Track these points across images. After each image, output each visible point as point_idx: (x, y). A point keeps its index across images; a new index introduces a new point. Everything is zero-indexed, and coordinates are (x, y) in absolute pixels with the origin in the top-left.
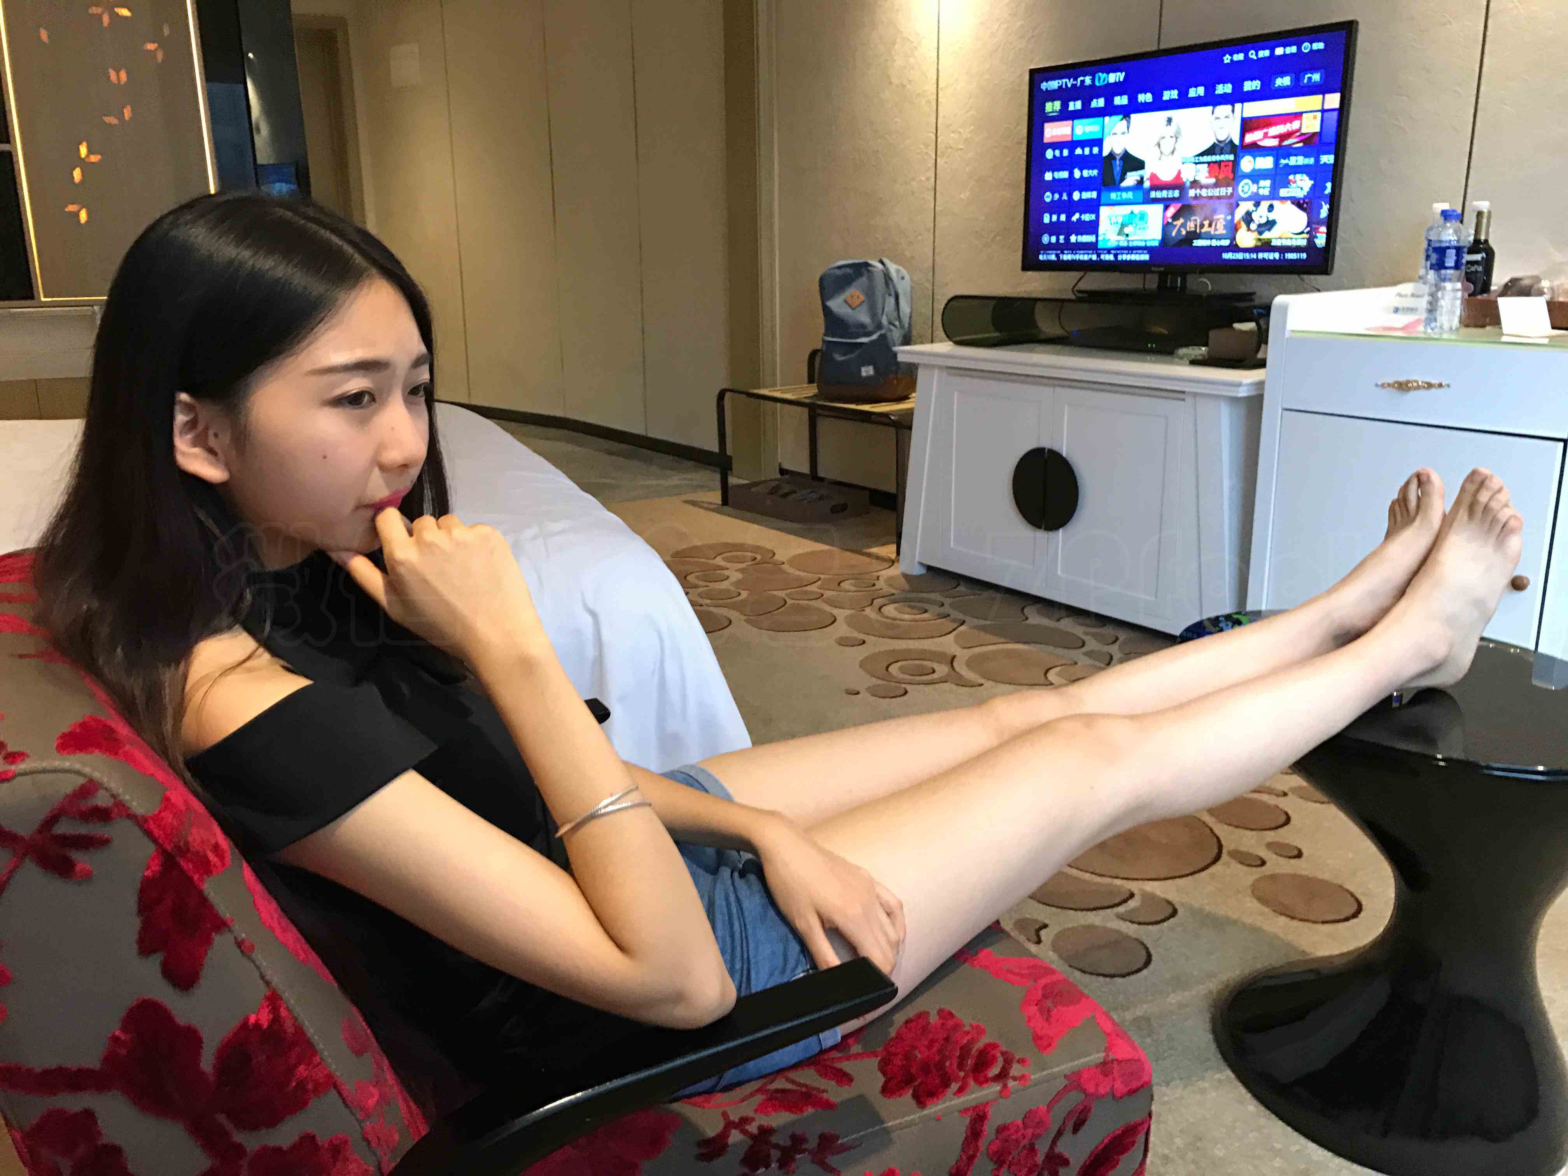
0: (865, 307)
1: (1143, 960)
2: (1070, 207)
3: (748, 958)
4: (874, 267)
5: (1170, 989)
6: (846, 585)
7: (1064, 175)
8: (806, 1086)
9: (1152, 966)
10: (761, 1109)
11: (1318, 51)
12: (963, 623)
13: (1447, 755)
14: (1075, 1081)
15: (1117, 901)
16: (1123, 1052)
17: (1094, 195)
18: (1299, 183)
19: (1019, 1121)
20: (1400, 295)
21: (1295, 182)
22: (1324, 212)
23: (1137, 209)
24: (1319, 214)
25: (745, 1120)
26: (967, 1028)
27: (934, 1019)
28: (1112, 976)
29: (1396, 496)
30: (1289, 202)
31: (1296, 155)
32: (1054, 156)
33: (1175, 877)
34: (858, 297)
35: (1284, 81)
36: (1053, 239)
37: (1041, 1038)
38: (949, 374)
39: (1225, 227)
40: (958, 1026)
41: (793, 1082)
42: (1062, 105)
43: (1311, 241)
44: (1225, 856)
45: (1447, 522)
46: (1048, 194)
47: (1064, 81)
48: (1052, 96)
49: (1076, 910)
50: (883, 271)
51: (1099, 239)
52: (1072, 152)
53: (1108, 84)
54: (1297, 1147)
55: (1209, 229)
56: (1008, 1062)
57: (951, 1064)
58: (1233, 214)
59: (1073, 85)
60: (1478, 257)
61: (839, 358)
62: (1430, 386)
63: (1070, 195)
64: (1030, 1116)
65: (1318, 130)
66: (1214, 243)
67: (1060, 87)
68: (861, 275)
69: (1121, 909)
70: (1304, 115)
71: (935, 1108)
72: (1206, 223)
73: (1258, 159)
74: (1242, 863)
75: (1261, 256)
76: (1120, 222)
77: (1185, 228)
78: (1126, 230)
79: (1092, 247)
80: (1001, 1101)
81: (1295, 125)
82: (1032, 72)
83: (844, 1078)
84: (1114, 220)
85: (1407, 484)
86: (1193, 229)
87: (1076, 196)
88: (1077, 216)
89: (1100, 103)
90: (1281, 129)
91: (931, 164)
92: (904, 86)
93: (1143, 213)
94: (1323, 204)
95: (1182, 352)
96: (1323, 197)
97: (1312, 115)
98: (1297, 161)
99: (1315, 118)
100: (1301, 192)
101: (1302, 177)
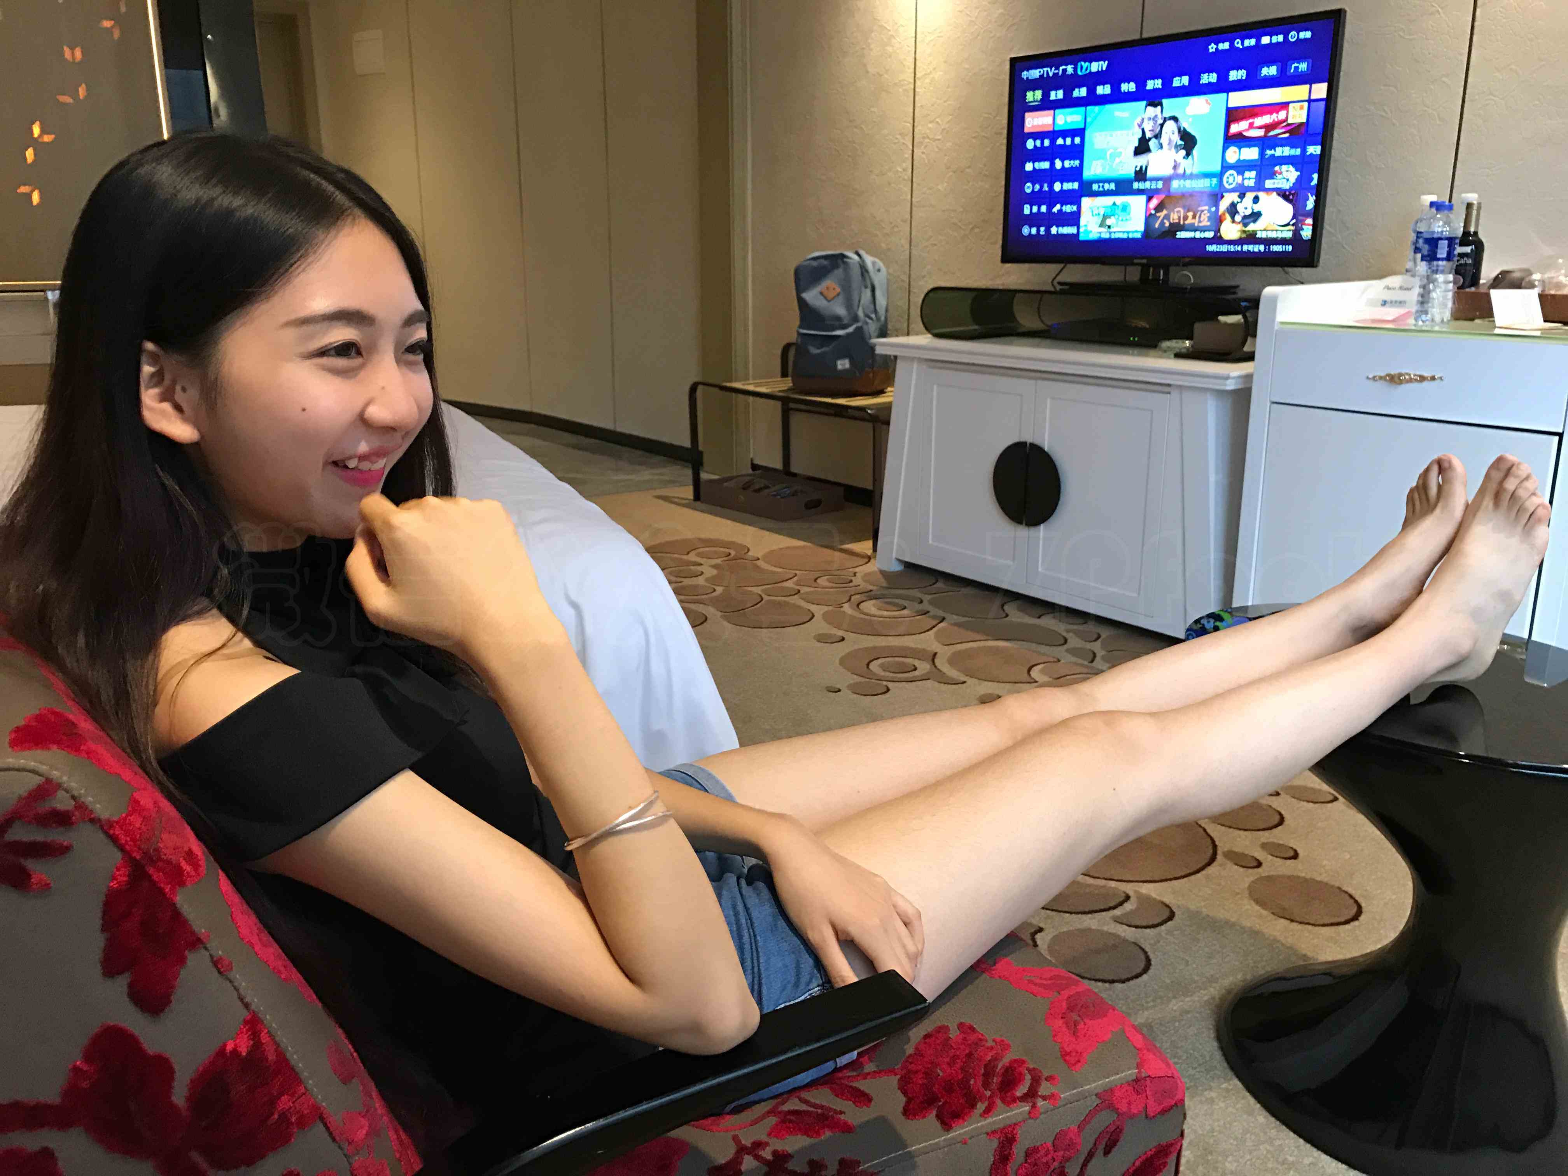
0: (840, 300)
1: (1142, 965)
2: (1052, 198)
3: (759, 970)
4: (850, 258)
5: (1170, 995)
6: (823, 581)
7: (1045, 165)
8: (822, 1107)
9: (1151, 972)
10: (775, 1132)
11: (1306, 40)
12: (943, 619)
13: (1470, 752)
14: (1107, 1099)
15: (1112, 904)
16: (1155, 1068)
17: (1075, 186)
18: (1285, 174)
19: (1050, 1141)
20: (1388, 288)
21: (1281, 173)
22: (1310, 204)
23: (1120, 200)
24: (1305, 205)
25: (758, 1145)
26: (990, 1043)
27: (954, 1033)
28: (1112, 982)
29: (1415, 484)
30: (1275, 193)
31: (1282, 146)
32: (1035, 146)
33: (1170, 880)
34: (834, 289)
35: (1271, 71)
36: (1034, 231)
37: (1069, 1054)
38: (930, 367)
39: (1209, 219)
40: (981, 1040)
41: (806, 1102)
42: (1043, 95)
43: (1297, 233)
44: (1219, 857)
45: (1471, 511)
46: (1029, 184)
47: (1045, 69)
48: (1034, 85)
49: (1071, 913)
50: (859, 262)
51: (1081, 230)
52: (1053, 142)
53: (1091, 73)
54: (1311, 1159)
55: (1193, 221)
56: (1036, 1081)
57: (975, 1082)
58: (1217, 205)
59: (1054, 74)
60: (1467, 249)
61: (814, 351)
62: (1422, 379)
63: (1051, 186)
64: (1059, 1137)
65: (1304, 119)
66: (1198, 235)
67: (1041, 76)
68: (837, 267)
69: (1117, 912)
70: (1291, 105)
71: (960, 1131)
72: (1190, 214)
73: (1243, 150)
74: (1237, 864)
75: (1245, 248)
76: (1102, 213)
77: (1169, 220)
78: (1108, 222)
79: (1073, 239)
80: (1031, 1121)
81: (1282, 115)
82: (1014, 61)
83: (862, 1098)
84: (1095, 212)
85: (1427, 471)
86: (1177, 221)
87: (1057, 187)
88: (1058, 207)
89: (1082, 92)
90: (1266, 119)
91: (908, 155)
92: (881, 76)
93: (1125, 204)
94: (1309, 196)
95: (1165, 344)
96: (1309, 189)
97: (1299, 105)
98: (1283, 152)
99: (1301, 108)
100: (1287, 183)
101: (1288, 167)
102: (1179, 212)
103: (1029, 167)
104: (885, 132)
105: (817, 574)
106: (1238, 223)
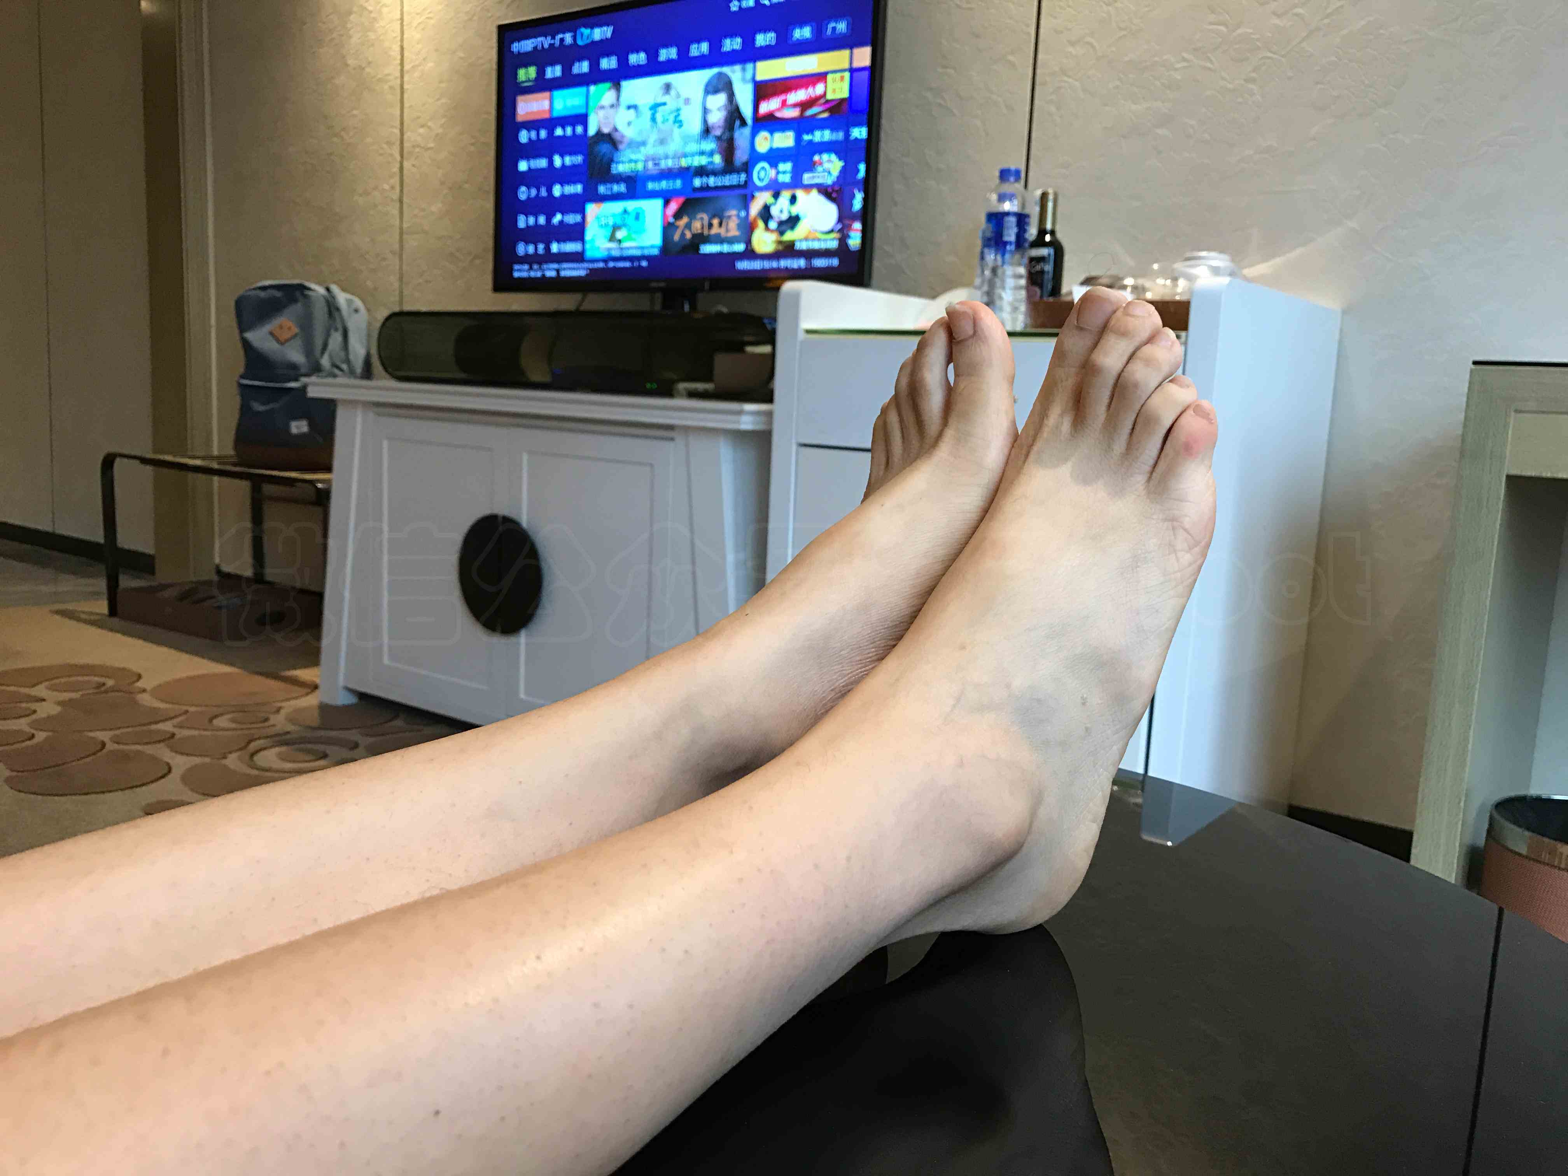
0: (298, 342)
2: (550, 206)
4: (309, 289)
6: (222, 722)
7: (543, 163)
17: (578, 188)
18: (826, 165)
22: (858, 203)
23: (631, 205)
24: (851, 205)
30: (814, 192)
31: (821, 129)
32: (530, 139)
34: (289, 328)
35: (803, 33)
36: (531, 249)
39: (739, 226)
42: (537, 72)
43: (843, 240)
46: (523, 189)
47: (540, 39)
48: (525, 60)
51: (587, 246)
52: (551, 132)
53: (593, 43)
55: (719, 230)
58: (747, 208)
59: (551, 45)
60: (1044, 252)
61: (258, 407)
63: (550, 190)
65: (845, 94)
66: (725, 248)
67: (535, 48)
68: (295, 301)
70: (829, 76)
72: (715, 222)
73: (778, 136)
75: (783, 263)
76: (611, 223)
77: (690, 229)
79: (578, 257)
81: (819, 89)
82: (503, 30)
84: (603, 223)
86: (699, 231)
87: (557, 191)
88: (558, 218)
89: (584, 67)
90: (800, 95)
91: (396, 169)
92: (363, 69)
93: (639, 211)
94: (856, 192)
95: (682, 386)
96: (856, 183)
97: (838, 75)
98: (822, 136)
99: (842, 78)
100: (829, 177)
101: (830, 156)
102: (702, 219)
103: (523, 166)
104: (369, 140)
105: (216, 711)
106: (772, 231)
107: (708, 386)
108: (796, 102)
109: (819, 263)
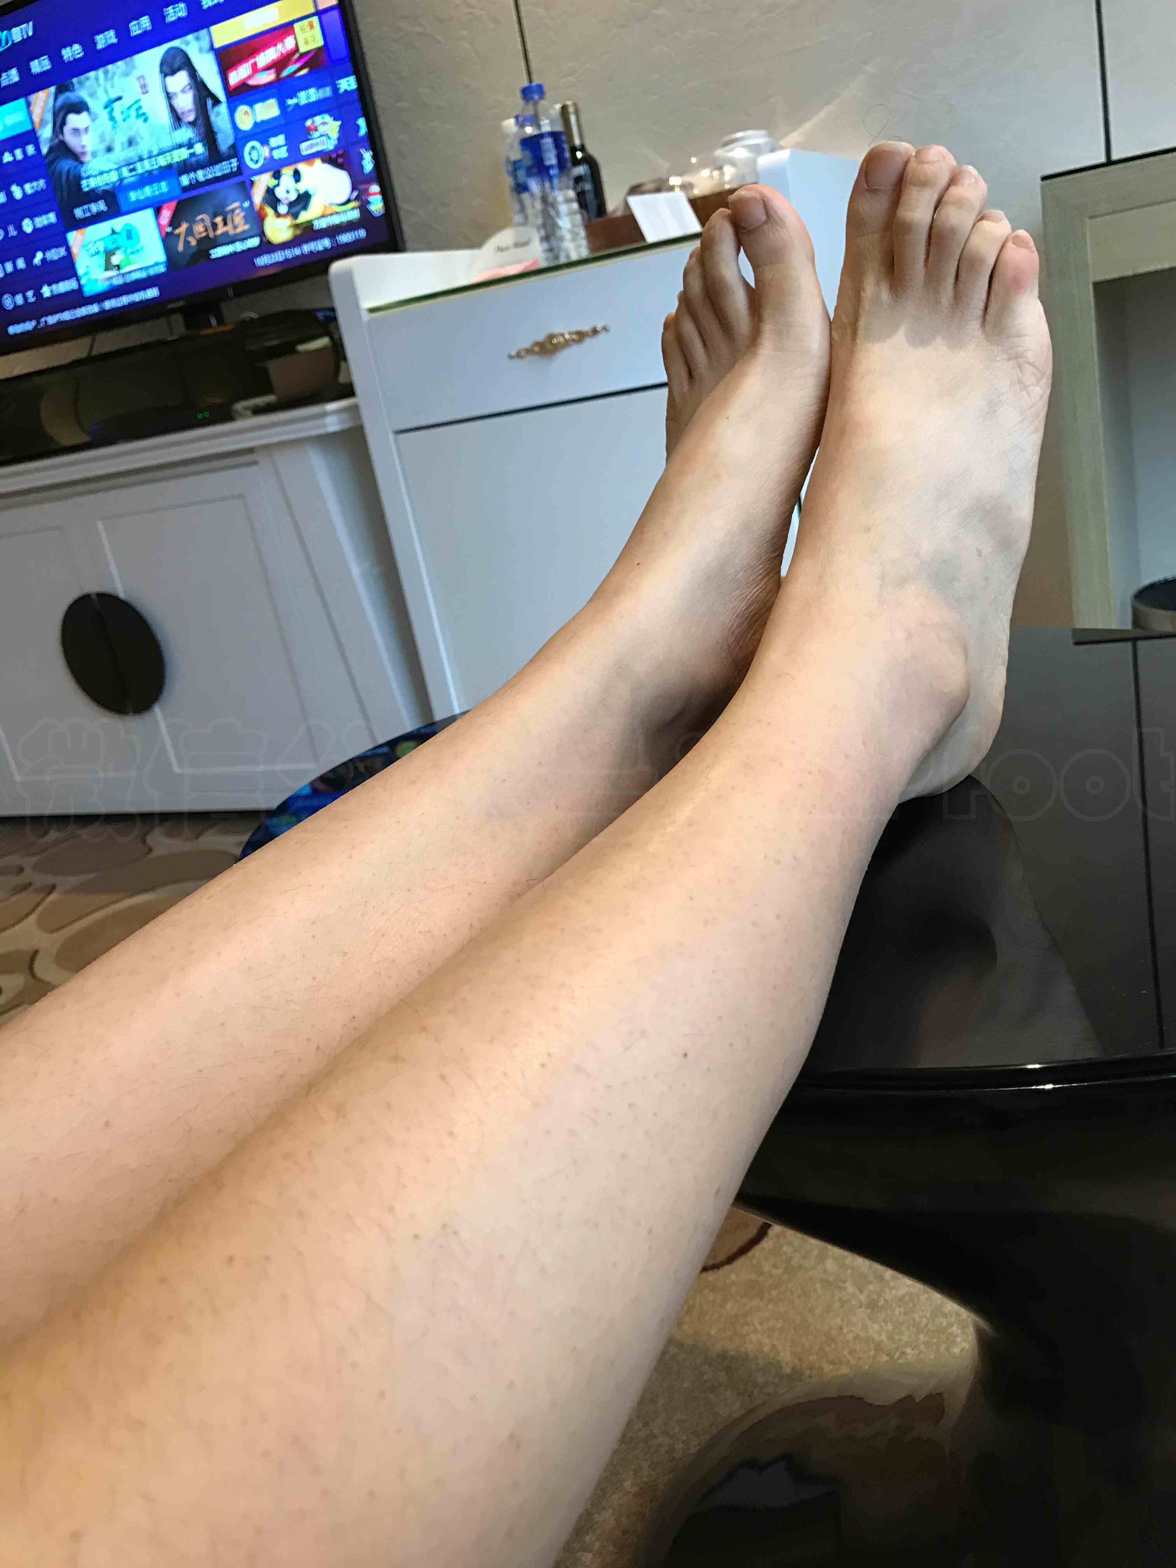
2: (25, 245)
7: (1, 198)
12: (52, 888)
17: (52, 217)
18: (322, 129)
20: (501, 249)
21: (316, 129)
22: (368, 164)
23: (118, 223)
24: (362, 167)
30: (318, 162)
31: (304, 88)
36: (19, 300)
39: (246, 219)
43: (364, 208)
51: (83, 282)
55: (225, 229)
58: (249, 197)
60: (581, 170)
62: (581, 336)
63: (19, 228)
65: (319, 42)
66: (239, 247)
70: (297, 26)
72: (219, 220)
73: (258, 106)
75: (307, 248)
76: (102, 249)
77: (193, 235)
78: (115, 260)
79: (77, 298)
81: (289, 43)
84: (93, 251)
86: (204, 235)
87: (27, 226)
88: (39, 256)
89: (12, 77)
90: (269, 56)
93: (129, 228)
94: (363, 151)
95: (239, 406)
96: (359, 142)
97: (306, 22)
98: (308, 97)
99: (311, 26)
100: (328, 141)
101: (323, 118)
102: (203, 220)
106: (285, 216)
107: (271, 398)
108: (267, 63)
109: (345, 238)
